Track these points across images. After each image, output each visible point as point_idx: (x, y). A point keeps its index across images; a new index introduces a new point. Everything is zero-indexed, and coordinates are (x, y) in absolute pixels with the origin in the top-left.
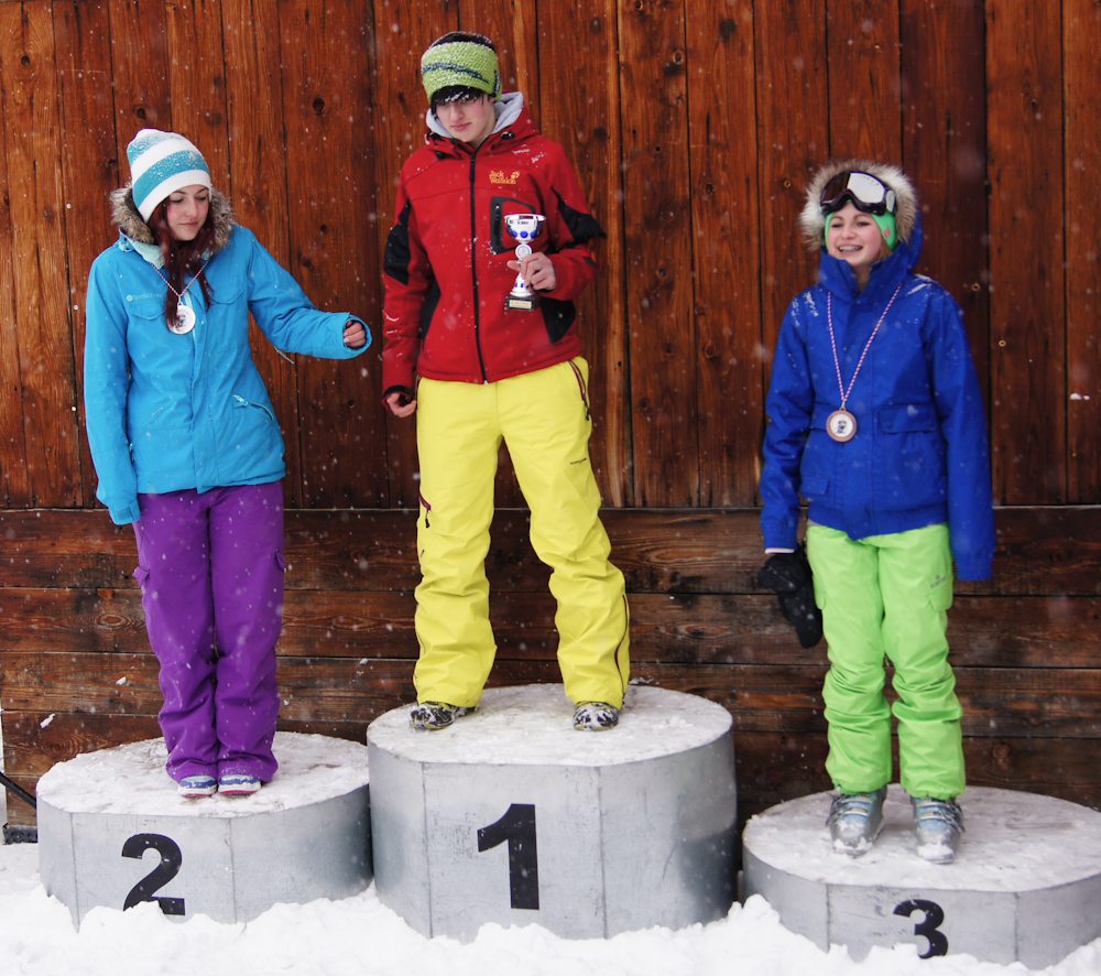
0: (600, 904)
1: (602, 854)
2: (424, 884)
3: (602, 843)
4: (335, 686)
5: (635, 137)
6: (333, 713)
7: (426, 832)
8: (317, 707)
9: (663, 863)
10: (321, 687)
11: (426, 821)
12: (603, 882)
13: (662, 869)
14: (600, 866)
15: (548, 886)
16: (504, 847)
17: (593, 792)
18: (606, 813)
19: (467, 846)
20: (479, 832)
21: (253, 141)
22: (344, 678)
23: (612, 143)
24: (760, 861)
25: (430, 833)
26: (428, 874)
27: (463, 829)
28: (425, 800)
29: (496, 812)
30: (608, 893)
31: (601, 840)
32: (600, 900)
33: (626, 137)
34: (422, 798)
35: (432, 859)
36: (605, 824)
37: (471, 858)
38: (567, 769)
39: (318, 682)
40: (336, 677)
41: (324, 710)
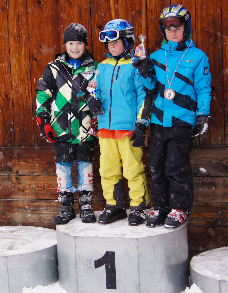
0: (138, 287)
1: (139, 269)
2: (75, 280)
3: (138, 266)
4: (46, 210)
5: (152, 13)
6: (45, 220)
7: (76, 261)
8: (40, 217)
9: (161, 273)
10: (41, 210)
11: (76, 257)
12: (139, 280)
13: (160, 275)
14: (138, 274)
15: (120, 281)
16: (104, 267)
17: (135, 247)
18: (140, 255)
19: (91, 267)
20: (95, 261)
21: (16, 16)
22: (49, 207)
23: (143, 15)
24: (196, 272)
25: (77, 262)
26: (77, 276)
27: (89, 260)
28: (76, 250)
29: (101, 254)
30: (141, 283)
31: (138, 264)
32: (138, 286)
33: (149, 13)
34: (75, 249)
35: (78, 271)
36: (139, 259)
37: (92, 271)
38: (126, 239)
39: (40, 208)
40: (46, 206)
41: (42, 218)
